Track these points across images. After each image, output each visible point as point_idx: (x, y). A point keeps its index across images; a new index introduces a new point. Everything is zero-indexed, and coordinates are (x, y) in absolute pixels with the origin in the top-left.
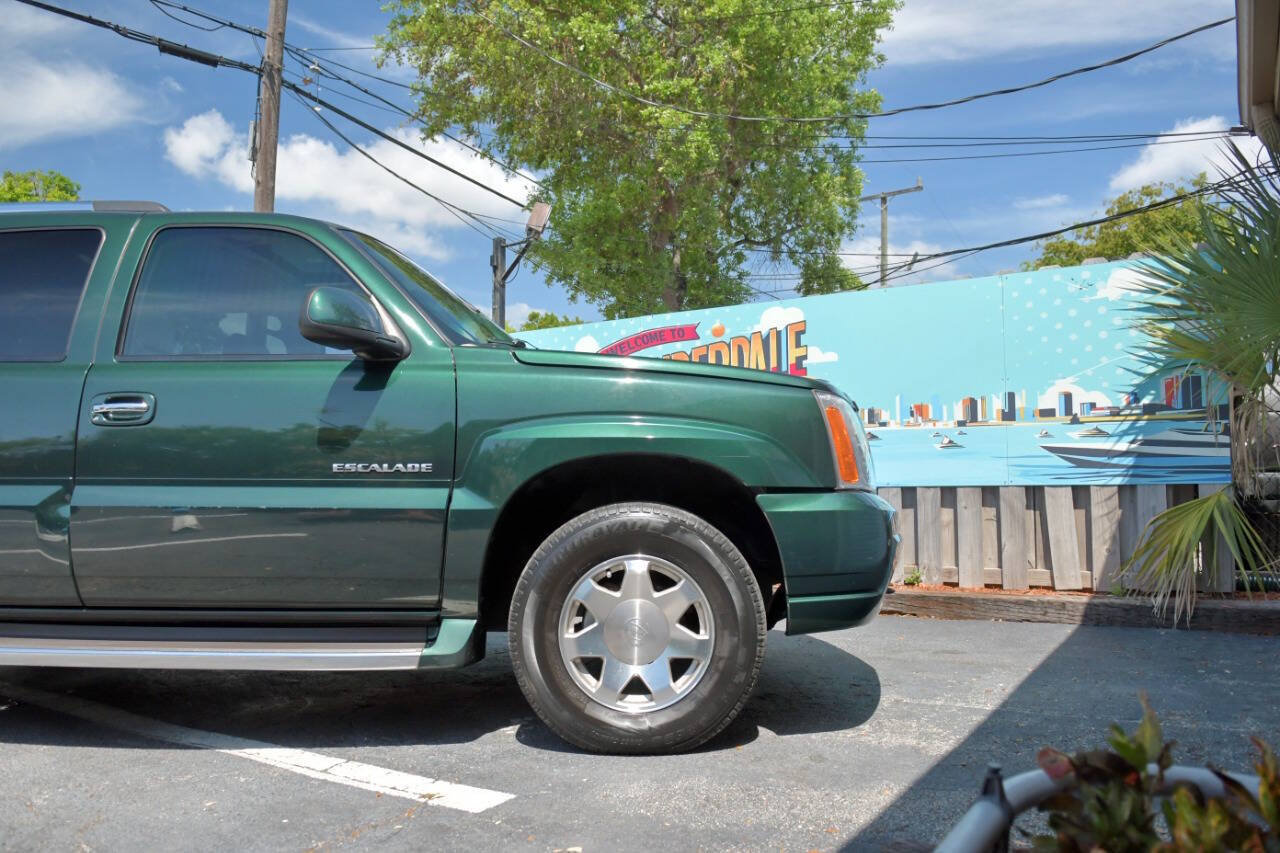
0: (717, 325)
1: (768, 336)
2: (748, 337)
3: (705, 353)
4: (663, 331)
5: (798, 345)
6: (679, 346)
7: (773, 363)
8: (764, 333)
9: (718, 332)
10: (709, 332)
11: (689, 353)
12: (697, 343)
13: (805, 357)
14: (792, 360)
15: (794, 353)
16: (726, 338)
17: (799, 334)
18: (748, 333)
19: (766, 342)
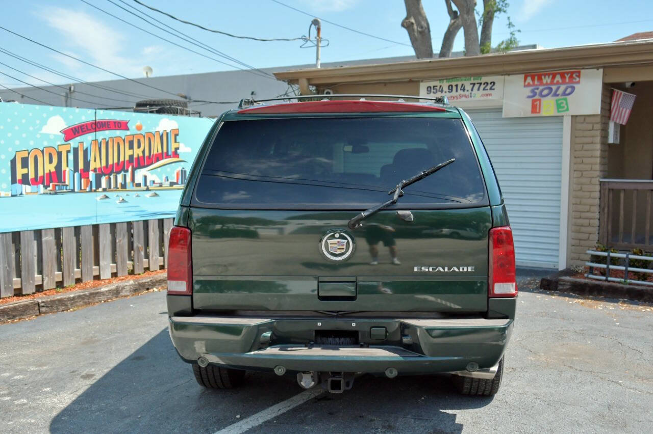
0: (138, 124)
1: (162, 135)
2: (153, 133)
3: (132, 139)
4: (109, 122)
5: (176, 142)
6: (118, 133)
7: (165, 150)
8: (161, 133)
9: (139, 128)
10: (134, 127)
11: (123, 138)
12: (128, 133)
13: (178, 148)
14: (173, 150)
15: (174, 146)
16: (143, 132)
17: (176, 135)
18: (153, 131)
19: (161, 137)
